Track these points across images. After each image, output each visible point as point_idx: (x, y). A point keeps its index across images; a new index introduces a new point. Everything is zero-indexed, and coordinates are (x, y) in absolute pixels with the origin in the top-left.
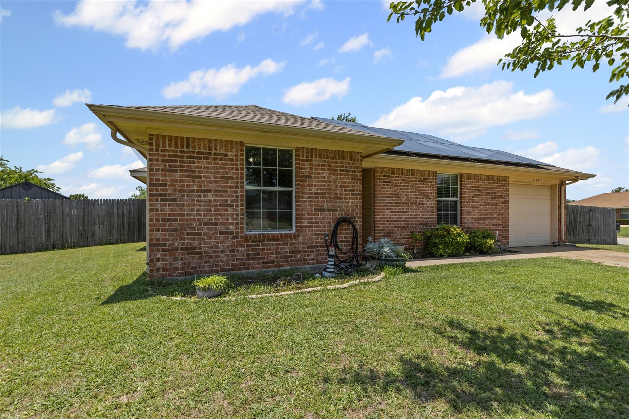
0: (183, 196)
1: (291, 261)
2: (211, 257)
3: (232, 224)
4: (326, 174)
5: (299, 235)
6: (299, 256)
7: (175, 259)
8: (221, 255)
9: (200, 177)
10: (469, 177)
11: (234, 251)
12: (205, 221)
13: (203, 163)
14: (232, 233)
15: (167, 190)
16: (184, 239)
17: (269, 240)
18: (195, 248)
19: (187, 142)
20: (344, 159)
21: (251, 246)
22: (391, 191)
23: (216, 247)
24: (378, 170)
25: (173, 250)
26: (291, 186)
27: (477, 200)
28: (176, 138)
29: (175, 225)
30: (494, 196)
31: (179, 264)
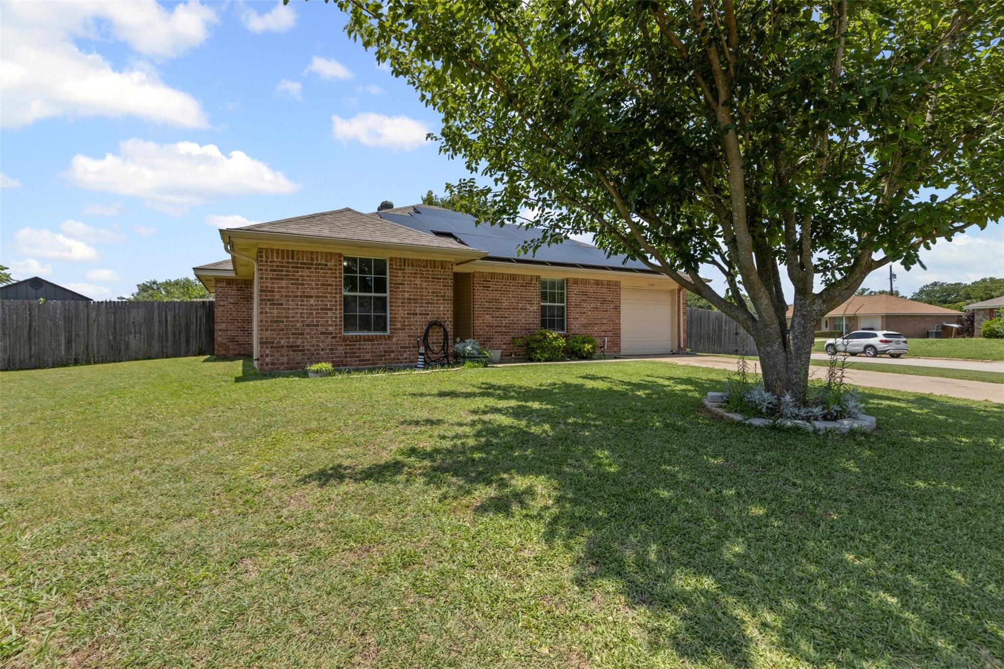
0: (288, 301)
1: (386, 359)
2: (313, 354)
3: (331, 325)
5: (392, 337)
6: (392, 355)
7: (282, 356)
8: (322, 353)
9: (303, 284)
11: (333, 350)
12: (308, 323)
13: (306, 272)
14: (331, 333)
15: (274, 296)
16: (289, 338)
17: (365, 340)
18: (299, 346)
19: (292, 254)
20: (435, 267)
21: (349, 345)
22: (490, 296)
23: (318, 346)
24: (477, 275)
25: (280, 347)
26: (385, 292)
27: (585, 305)
28: (283, 251)
29: (282, 326)
30: (604, 302)
31: (285, 359)
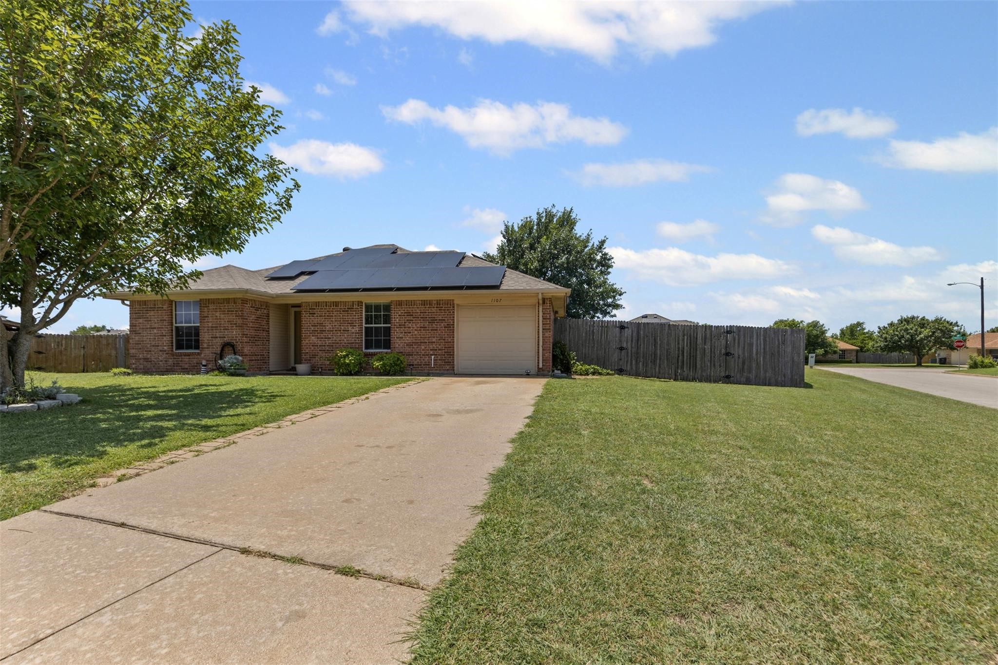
0: (143, 331)
2: (155, 364)
3: (167, 346)
4: (218, 314)
5: (202, 353)
7: (140, 364)
8: (160, 363)
9: (151, 321)
12: (153, 344)
14: (167, 351)
15: (136, 328)
16: (143, 354)
17: (185, 356)
18: (148, 359)
19: (145, 302)
20: (229, 303)
22: (316, 321)
23: (158, 359)
24: (304, 304)
25: (139, 359)
28: (141, 301)
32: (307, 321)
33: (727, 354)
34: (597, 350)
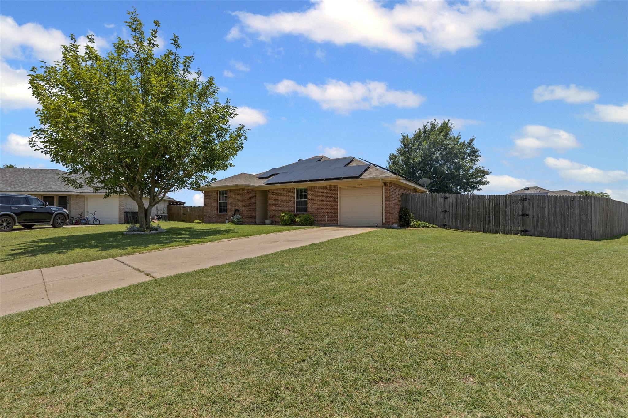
0: (208, 204)
1: (226, 221)
2: (212, 219)
4: (234, 196)
5: (228, 214)
10: (311, 188)
11: (216, 218)
12: (211, 210)
14: (216, 213)
17: (222, 215)
18: (210, 216)
19: (209, 192)
20: (238, 191)
21: (219, 216)
22: (275, 198)
23: (213, 216)
24: (270, 190)
25: (207, 217)
29: (207, 211)
30: (327, 197)
31: (207, 220)
32: (271, 198)
33: (524, 215)
34: (429, 212)
